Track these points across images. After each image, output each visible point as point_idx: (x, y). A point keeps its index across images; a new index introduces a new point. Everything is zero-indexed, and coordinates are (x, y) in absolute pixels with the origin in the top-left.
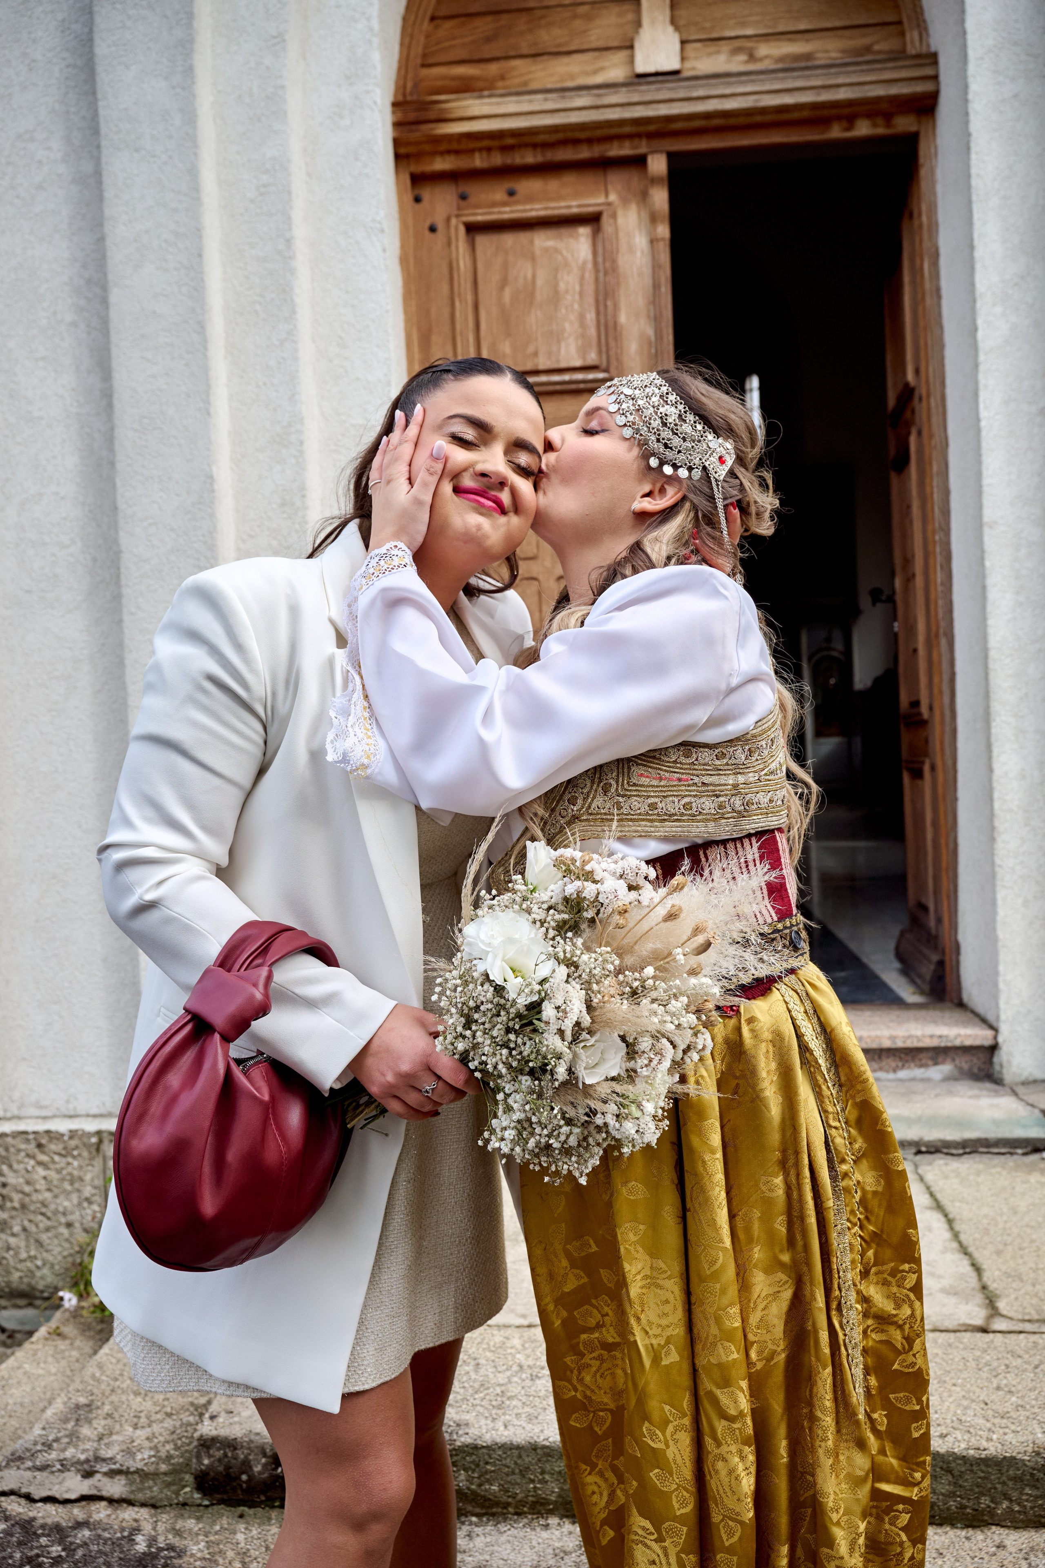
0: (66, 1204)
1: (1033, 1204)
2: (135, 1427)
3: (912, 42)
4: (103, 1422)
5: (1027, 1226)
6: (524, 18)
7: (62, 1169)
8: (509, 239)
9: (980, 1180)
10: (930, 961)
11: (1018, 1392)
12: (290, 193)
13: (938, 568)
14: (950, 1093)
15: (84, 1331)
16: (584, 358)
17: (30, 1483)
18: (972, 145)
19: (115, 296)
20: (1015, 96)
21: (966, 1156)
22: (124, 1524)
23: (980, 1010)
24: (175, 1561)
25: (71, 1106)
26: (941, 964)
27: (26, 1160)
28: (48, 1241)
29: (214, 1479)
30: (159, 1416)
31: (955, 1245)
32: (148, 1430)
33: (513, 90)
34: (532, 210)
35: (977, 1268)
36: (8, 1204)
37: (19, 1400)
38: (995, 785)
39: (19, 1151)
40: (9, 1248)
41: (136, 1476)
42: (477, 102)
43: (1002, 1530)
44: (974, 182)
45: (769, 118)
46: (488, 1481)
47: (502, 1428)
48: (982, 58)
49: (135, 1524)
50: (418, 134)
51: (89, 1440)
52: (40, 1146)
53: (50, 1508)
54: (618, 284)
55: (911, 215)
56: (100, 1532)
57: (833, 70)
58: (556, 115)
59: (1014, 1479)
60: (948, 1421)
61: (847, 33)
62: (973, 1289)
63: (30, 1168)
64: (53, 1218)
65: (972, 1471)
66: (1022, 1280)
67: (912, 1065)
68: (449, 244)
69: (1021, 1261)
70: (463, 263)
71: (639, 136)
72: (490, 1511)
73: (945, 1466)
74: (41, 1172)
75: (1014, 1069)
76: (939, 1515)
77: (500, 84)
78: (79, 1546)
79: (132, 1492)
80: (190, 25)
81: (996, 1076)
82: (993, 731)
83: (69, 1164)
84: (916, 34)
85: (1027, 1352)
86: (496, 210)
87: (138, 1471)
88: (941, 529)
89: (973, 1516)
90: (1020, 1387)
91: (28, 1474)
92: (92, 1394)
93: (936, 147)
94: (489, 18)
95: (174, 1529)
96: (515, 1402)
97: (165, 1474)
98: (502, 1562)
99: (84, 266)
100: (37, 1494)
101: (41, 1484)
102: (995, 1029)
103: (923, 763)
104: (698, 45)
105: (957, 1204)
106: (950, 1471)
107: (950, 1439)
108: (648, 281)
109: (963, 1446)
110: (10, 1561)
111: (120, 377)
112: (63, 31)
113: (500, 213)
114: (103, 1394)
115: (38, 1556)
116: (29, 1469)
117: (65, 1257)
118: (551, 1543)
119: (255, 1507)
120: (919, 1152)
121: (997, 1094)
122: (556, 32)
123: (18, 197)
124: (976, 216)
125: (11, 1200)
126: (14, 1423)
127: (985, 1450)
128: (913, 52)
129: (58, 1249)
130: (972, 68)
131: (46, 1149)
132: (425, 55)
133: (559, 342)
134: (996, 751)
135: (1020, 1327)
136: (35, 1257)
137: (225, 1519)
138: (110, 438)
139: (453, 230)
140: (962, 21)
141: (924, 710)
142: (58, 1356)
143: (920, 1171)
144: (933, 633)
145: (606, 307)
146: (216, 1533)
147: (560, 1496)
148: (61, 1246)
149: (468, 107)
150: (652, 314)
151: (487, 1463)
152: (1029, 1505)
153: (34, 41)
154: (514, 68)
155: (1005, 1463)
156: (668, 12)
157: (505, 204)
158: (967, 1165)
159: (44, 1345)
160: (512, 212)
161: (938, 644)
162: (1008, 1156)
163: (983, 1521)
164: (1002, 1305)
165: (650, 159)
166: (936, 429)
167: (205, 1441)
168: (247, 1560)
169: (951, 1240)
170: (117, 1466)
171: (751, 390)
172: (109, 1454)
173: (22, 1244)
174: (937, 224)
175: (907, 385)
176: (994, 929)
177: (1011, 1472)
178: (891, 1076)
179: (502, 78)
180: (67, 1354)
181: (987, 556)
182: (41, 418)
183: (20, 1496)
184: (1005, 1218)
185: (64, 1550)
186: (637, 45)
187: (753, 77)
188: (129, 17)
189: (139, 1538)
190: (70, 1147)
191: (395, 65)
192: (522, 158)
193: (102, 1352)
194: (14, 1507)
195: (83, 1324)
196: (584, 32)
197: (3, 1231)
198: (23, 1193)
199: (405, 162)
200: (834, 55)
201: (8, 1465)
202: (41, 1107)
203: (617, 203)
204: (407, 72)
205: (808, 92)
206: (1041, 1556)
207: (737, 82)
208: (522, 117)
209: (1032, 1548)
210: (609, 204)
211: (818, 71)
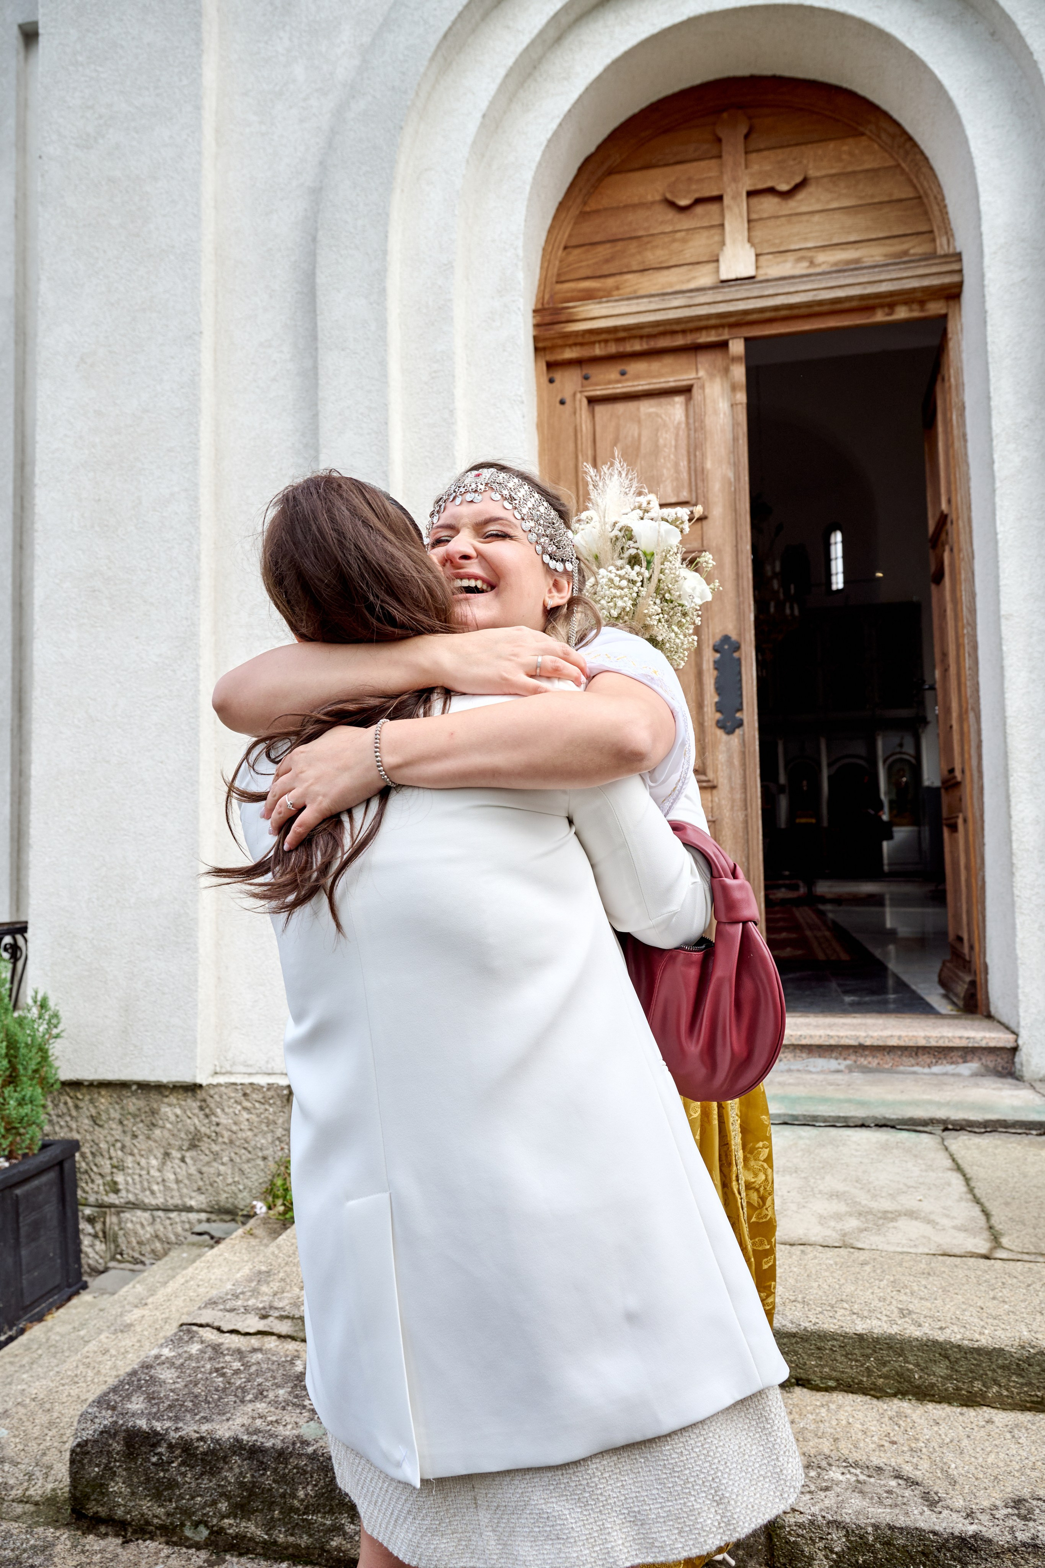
0: (263, 1141)
3: (941, 246)
4: (278, 1284)
5: (1034, 1186)
6: (634, 244)
7: (261, 1113)
8: (620, 408)
9: (997, 1152)
10: (964, 982)
11: (1011, 1302)
12: (454, 376)
13: (967, 655)
14: (977, 1085)
15: (271, 1233)
16: (678, 496)
17: (221, 1320)
18: (988, 319)
20: (1024, 280)
21: (987, 1134)
22: (288, 1352)
23: (1004, 1019)
25: (270, 1066)
26: (973, 983)
27: (235, 1105)
28: (249, 1170)
31: (970, 1196)
33: (625, 297)
34: (639, 385)
35: (987, 1214)
36: (220, 1140)
38: (1013, 828)
39: (230, 1098)
40: (219, 1175)
42: (598, 306)
43: (992, 1410)
44: (990, 348)
45: (825, 308)
48: (995, 253)
49: (296, 1354)
50: (552, 332)
51: (266, 1295)
52: (245, 1095)
53: (235, 1337)
54: (706, 438)
55: (943, 379)
56: (269, 1356)
57: (876, 270)
58: (658, 313)
59: (1003, 1367)
60: (948, 1319)
61: (888, 241)
62: (981, 1228)
63: (237, 1112)
64: (253, 1152)
65: (966, 1358)
66: (1024, 1225)
67: (945, 1062)
68: (575, 413)
69: (1025, 1211)
70: (585, 426)
71: (722, 326)
73: (943, 1352)
74: (246, 1115)
75: (1033, 1068)
76: (938, 1395)
77: (615, 293)
78: (254, 1364)
79: (296, 1331)
81: (1017, 1073)
82: (1011, 784)
83: (266, 1110)
84: (944, 240)
85: (1021, 1274)
86: (611, 386)
88: (969, 624)
89: (967, 1397)
90: (1013, 1299)
91: (220, 1314)
92: (271, 1265)
93: (962, 325)
94: (608, 245)
99: (303, 435)
100: (226, 1327)
101: (229, 1321)
102: (1016, 1034)
103: (957, 817)
104: (770, 256)
105: (975, 1168)
106: (947, 1357)
107: (948, 1331)
108: (729, 436)
109: (959, 1336)
110: (203, 1370)
112: (295, 269)
113: (614, 388)
114: (279, 1265)
115: (223, 1368)
116: (221, 1310)
117: (260, 1184)
120: (946, 1129)
121: (1017, 1088)
122: (659, 252)
123: (258, 387)
124: (992, 374)
125: (223, 1137)
127: (977, 1341)
128: (942, 253)
129: (256, 1177)
130: (987, 261)
131: (250, 1098)
132: (559, 275)
133: (658, 484)
134: (1013, 800)
135: (1019, 1257)
136: (239, 1183)
139: (577, 403)
140: (979, 226)
141: (958, 774)
142: (250, 1249)
143: (946, 1143)
144: (964, 710)
145: (695, 456)
148: (257, 1174)
149: (591, 310)
150: (732, 461)
152: (1015, 1390)
153: (274, 277)
154: (626, 281)
155: (994, 1353)
156: (746, 233)
157: (618, 382)
158: (987, 1141)
159: (240, 1242)
160: (623, 387)
161: (968, 718)
162: (1024, 1135)
163: (976, 1402)
164: (1004, 1241)
165: (731, 343)
166: (964, 545)
169: (966, 1193)
170: (286, 1313)
171: (836, 543)
172: (281, 1305)
173: (229, 1172)
174: (963, 384)
175: (942, 512)
176: (1014, 949)
177: (1000, 1362)
178: (926, 1070)
179: (618, 288)
180: (257, 1248)
181: (1004, 642)
183: (213, 1328)
184: (1015, 1180)
185: (242, 1365)
186: (721, 259)
187: (812, 278)
188: (341, 256)
189: (298, 1362)
190: (267, 1097)
191: (536, 283)
192: (632, 346)
193: (281, 1238)
194: (209, 1335)
195: (270, 1229)
196: (682, 251)
197: (215, 1160)
198: (231, 1131)
199: (542, 353)
200: (877, 258)
201: (205, 1307)
202: (248, 1066)
203: (705, 377)
204: (545, 287)
205: (857, 287)
206: (1024, 1431)
207: (800, 282)
208: (632, 316)
209: (1017, 1426)
210: (699, 378)
211: (865, 271)
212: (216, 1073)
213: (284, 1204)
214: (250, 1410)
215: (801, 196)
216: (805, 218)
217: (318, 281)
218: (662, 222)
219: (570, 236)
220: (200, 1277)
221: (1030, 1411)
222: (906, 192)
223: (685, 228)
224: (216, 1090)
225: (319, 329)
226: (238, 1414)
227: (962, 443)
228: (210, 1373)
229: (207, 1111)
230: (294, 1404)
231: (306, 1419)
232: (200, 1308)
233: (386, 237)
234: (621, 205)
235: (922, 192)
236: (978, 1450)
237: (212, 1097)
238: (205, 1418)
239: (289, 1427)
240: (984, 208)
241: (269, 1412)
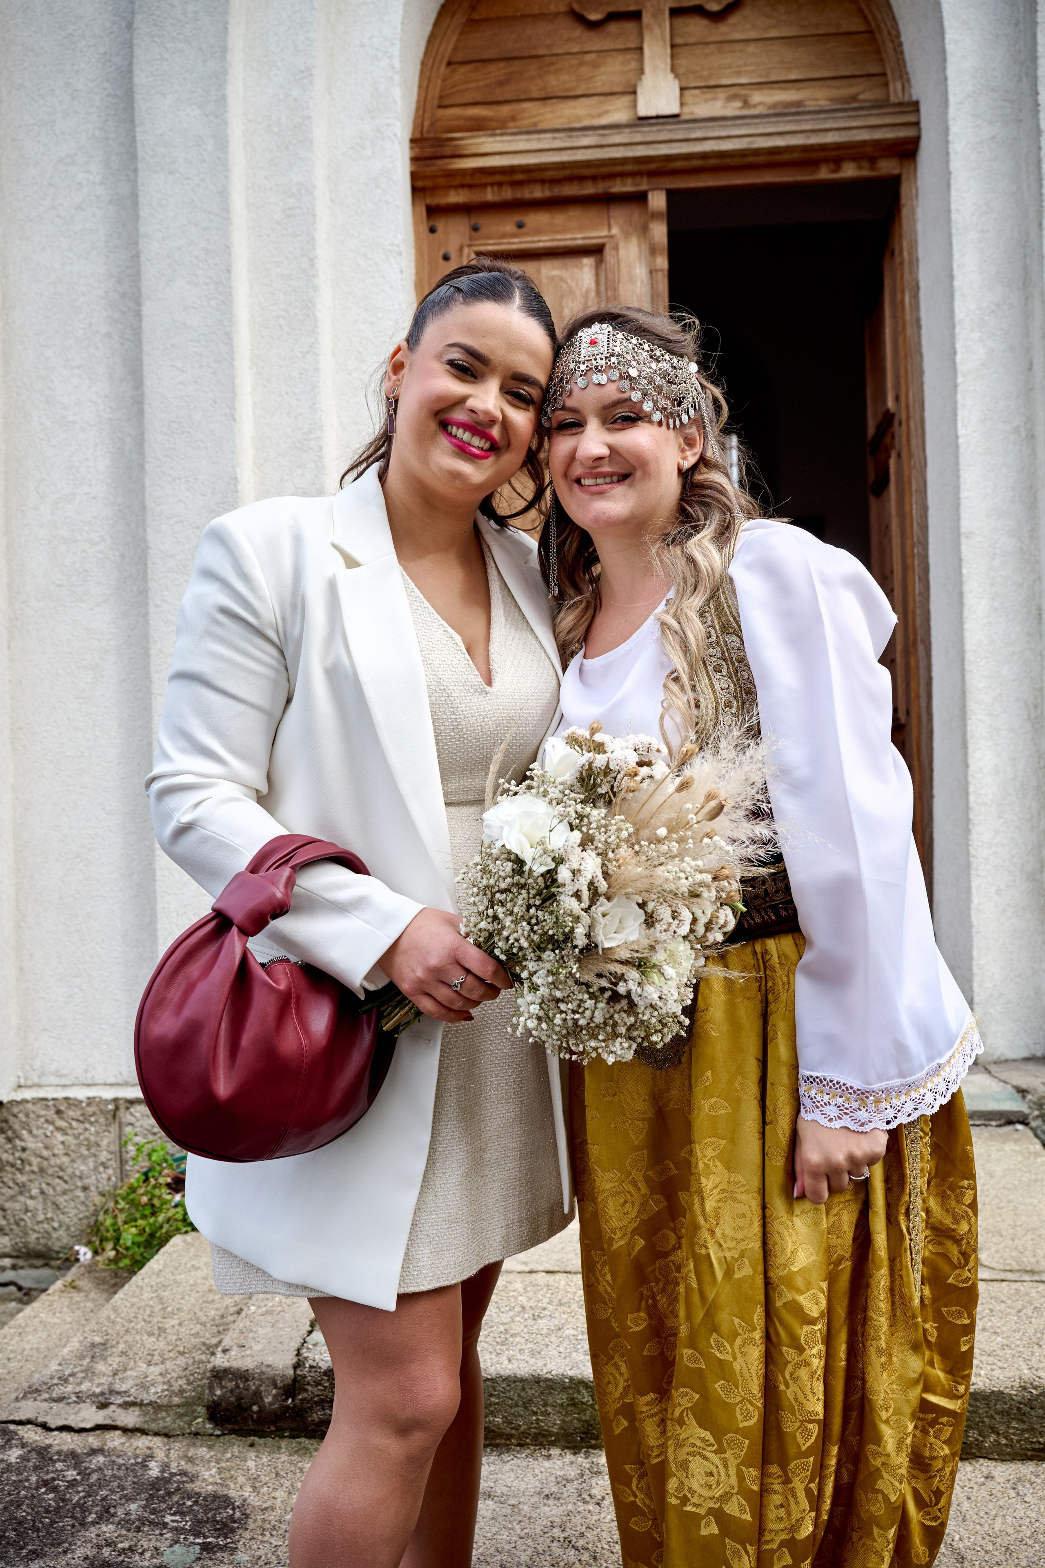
0: (83, 1168)
1: (1009, 1169)
2: (149, 1364)
3: (895, 92)
4: (117, 1359)
5: (1004, 1188)
6: (535, 64)
7: (80, 1134)
11: (1003, 1333)
12: (314, 216)
13: (917, 579)
15: (98, 1284)
17: (47, 1413)
18: (952, 182)
19: (147, 308)
20: (993, 138)
22: (137, 1452)
24: (186, 1485)
25: (89, 1075)
27: (45, 1126)
28: (65, 1204)
29: (226, 1409)
30: (171, 1354)
32: (162, 1366)
33: (524, 130)
34: (539, 241)
36: (27, 1168)
37: (35, 1346)
38: (970, 779)
39: (39, 1116)
40: (27, 1211)
41: (150, 1408)
42: (490, 139)
43: (989, 1463)
44: (954, 217)
45: (761, 159)
46: (492, 1413)
47: (506, 1362)
48: (961, 103)
49: (148, 1452)
50: (434, 168)
51: (104, 1375)
52: (59, 1112)
53: (66, 1436)
55: (893, 253)
56: (114, 1458)
57: (822, 116)
58: (563, 152)
59: (1001, 1413)
61: (834, 83)
63: (49, 1134)
64: (70, 1182)
66: (1001, 1236)
69: (999, 1219)
71: (640, 174)
72: (493, 1442)
74: (60, 1137)
77: (511, 124)
78: (94, 1471)
79: (146, 1422)
80: (223, 58)
82: (969, 728)
83: (86, 1129)
84: (899, 85)
85: (1009, 1298)
86: (506, 241)
87: (151, 1403)
88: (920, 543)
90: (1005, 1329)
91: (45, 1405)
92: (107, 1334)
93: (917, 189)
94: (502, 64)
95: (186, 1456)
96: (518, 1339)
97: (178, 1406)
98: (506, 1489)
99: (119, 281)
100: (53, 1423)
101: (58, 1414)
104: (697, 92)
110: (26, 1484)
111: (151, 383)
112: (104, 64)
113: (509, 243)
114: (118, 1334)
115: (53, 1479)
116: (46, 1400)
117: (80, 1219)
118: (553, 1471)
119: (265, 1437)
122: (565, 77)
123: (58, 216)
124: (955, 248)
125: (30, 1165)
126: (30, 1366)
128: (896, 100)
129: (75, 1212)
130: (952, 111)
131: (65, 1116)
132: (441, 97)
134: (971, 747)
135: (1002, 1276)
136: (52, 1219)
137: (235, 1448)
138: (140, 442)
140: (944, 69)
142: (74, 1307)
144: (911, 641)
146: (228, 1460)
147: (561, 1428)
148: (76, 1208)
149: (482, 143)
151: (491, 1395)
152: (1015, 1438)
153: (77, 72)
154: (524, 110)
156: (669, 61)
157: (514, 236)
159: (60, 1297)
160: (521, 243)
161: (916, 651)
162: (983, 1127)
163: (971, 1454)
165: (650, 196)
166: (915, 450)
167: (218, 1372)
168: (257, 1485)
170: (131, 1399)
172: (124, 1388)
173: (40, 1206)
174: (917, 260)
175: (888, 411)
176: (969, 916)
177: (998, 1406)
179: (514, 119)
180: (82, 1305)
181: (964, 564)
182: (75, 423)
183: (37, 1425)
185: (78, 1474)
186: (639, 91)
187: (748, 121)
188: (167, 50)
189: (152, 1464)
190: (87, 1114)
191: (413, 105)
192: (531, 192)
193: (117, 1296)
194: (31, 1435)
195: (98, 1278)
196: (591, 78)
197: (21, 1193)
198: (42, 1157)
199: (421, 195)
200: (822, 103)
201: (25, 1397)
202: (61, 1076)
203: (619, 236)
204: (424, 111)
205: (799, 136)
206: (1028, 1486)
207: (733, 125)
208: (532, 155)
209: (1019, 1479)
210: (612, 237)
211: (809, 117)
212: (20, 1086)
213: (114, 1249)
214: (93, 1535)
215: (733, 19)
216: (738, 47)
217: (136, 80)
218: (568, 40)
219: (455, 49)
220: (10, 1348)
221: (1031, 1460)
222: (854, 24)
223: (595, 48)
224: (21, 1107)
225: (139, 144)
226: (79, 1543)
227: (915, 329)
228: (37, 1488)
229: (10, 1133)
230: (151, 1523)
231: (168, 1543)
232: (17, 1399)
233: (226, 29)
234: (519, 14)
235: (873, 25)
236: (982, 1514)
237: (15, 1116)
238: (33, 1552)
239: (148, 1555)
240: (950, 47)
241: (119, 1536)
